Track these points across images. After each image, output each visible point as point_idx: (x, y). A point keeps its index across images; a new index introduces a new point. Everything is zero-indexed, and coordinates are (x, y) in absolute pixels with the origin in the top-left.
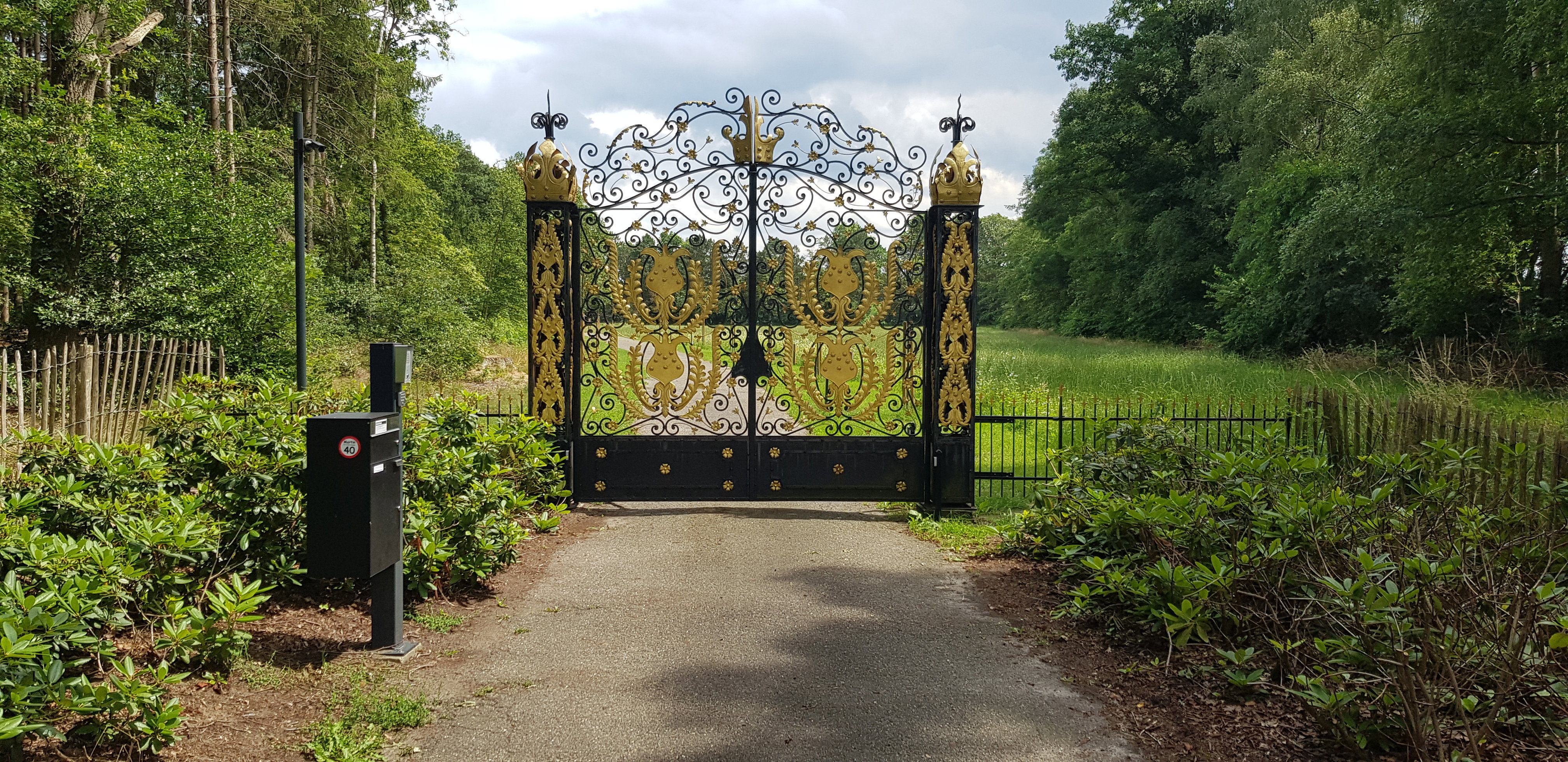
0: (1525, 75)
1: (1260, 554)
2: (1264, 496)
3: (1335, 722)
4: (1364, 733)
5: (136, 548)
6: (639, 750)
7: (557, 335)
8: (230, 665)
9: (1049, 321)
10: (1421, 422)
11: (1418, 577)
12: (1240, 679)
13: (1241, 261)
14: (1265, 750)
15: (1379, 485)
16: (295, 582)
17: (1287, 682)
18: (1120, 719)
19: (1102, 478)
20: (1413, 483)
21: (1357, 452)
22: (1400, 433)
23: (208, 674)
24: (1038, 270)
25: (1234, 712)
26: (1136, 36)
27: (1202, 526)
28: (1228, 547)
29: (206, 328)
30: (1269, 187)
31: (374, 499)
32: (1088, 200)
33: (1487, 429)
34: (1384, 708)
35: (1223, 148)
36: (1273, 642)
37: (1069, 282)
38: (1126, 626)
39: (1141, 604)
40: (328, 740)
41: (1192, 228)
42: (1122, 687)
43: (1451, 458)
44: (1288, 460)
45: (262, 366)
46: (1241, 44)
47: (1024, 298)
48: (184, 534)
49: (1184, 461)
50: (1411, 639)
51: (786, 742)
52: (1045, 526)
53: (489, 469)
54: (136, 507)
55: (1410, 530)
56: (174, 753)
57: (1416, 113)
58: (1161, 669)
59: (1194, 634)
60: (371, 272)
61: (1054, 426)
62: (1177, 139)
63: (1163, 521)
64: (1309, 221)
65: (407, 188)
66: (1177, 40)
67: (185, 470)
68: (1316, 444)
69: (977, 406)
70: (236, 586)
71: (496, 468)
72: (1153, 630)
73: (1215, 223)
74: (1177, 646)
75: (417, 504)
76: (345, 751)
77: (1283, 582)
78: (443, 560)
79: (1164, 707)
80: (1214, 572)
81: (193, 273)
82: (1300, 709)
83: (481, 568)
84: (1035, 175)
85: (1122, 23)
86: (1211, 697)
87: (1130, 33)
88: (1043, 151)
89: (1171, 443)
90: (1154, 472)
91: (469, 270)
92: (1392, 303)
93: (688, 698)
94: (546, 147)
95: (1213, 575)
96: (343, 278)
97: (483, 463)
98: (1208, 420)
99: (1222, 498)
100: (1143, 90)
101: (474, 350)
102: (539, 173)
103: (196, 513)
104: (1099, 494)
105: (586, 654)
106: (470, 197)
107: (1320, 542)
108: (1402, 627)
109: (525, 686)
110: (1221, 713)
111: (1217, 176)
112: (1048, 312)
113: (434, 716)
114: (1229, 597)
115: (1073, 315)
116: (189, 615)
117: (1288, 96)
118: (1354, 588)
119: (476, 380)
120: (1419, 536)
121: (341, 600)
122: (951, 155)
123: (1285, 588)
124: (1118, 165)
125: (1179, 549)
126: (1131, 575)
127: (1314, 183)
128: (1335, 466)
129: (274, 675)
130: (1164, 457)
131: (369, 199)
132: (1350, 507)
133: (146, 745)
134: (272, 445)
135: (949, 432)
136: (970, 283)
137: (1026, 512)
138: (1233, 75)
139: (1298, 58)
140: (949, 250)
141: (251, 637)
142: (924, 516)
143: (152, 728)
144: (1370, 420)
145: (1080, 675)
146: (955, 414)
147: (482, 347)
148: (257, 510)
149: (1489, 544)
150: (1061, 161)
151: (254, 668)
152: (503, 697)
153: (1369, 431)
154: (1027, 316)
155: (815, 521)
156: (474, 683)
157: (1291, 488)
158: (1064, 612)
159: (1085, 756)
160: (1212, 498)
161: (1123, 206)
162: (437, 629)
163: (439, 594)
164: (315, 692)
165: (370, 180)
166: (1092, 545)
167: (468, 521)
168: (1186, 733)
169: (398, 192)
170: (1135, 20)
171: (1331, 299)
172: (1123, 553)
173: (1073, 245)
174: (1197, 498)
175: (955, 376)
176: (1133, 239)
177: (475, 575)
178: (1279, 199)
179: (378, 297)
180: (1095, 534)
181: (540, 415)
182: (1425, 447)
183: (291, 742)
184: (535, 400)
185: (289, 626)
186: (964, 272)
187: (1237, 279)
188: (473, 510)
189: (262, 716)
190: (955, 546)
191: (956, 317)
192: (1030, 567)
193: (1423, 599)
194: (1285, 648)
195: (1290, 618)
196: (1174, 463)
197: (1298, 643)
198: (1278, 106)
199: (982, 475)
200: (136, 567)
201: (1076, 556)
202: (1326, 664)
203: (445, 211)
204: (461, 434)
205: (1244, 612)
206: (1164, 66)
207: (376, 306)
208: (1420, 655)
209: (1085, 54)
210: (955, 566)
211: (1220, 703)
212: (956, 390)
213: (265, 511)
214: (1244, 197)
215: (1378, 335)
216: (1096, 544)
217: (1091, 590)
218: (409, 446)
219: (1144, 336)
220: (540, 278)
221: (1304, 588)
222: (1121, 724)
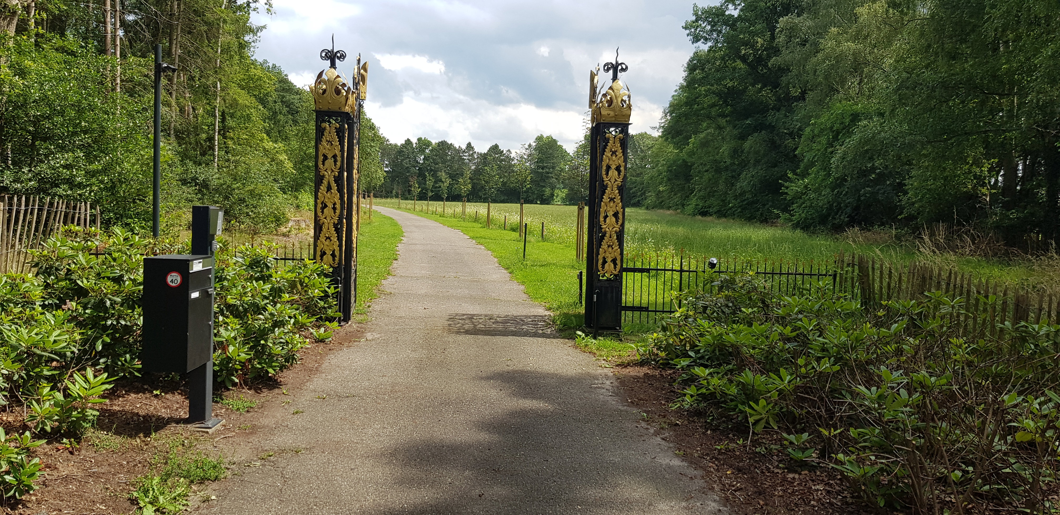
0: (996, 49)
1: (813, 368)
2: (817, 327)
3: (863, 488)
4: (883, 495)
5: (14, 348)
6: (374, 500)
7: (335, 204)
8: (82, 434)
9: (677, 205)
10: (924, 278)
11: (923, 387)
12: (799, 455)
13: (805, 168)
14: (814, 506)
15: (895, 322)
16: (136, 374)
17: (830, 458)
18: (715, 482)
19: (708, 312)
20: (918, 320)
21: (881, 299)
22: (910, 286)
23: (65, 440)
24: (671, 171)
25: (794, 478)
26: (739, 16)
27: (775, 347)
28: (791, 361)
29: (90, 193)
30: (825, 119)
31: (190, 317)
32: (705, 125)
33: (969, 285)
34: (897, 478)
35: (795, 92)
36: (821, 429)
37: (692, 179)
38: (721, 415)
39: (732, 400)
40: (148, 490)
41: (773, 145)
42: (717, 459)
43: (944, 304)
44: (834, 303)
45: (129, 221)
46: (809, 23)
47: (661, 189)
48: (52, 339)
49: (763, 302)
50: (916, 430)
51: (480, 496)
52: (668, 345)
53: (280, 297)
54: (19, 318)
55: (916, 353)
56: (34, 498)
57: (924, 72)
58: (744, 447)
59: (768, 422)
60: (214, 158)
61: (676, 276)
62: (764, 86)
63: (747, 343)
64: (852, 142)
65: (241, 101)
66: (767, 19)
67: (57, 293)
68: (853, 292)
69: (625, 261)
70: (88, 377)
71: (286, 296)
72: (739, 419)
73: (789, 142)
74: (756, 431)
75: (228, 320)
76: (161, 498)
77: (829, 387)
78: (243, 361)
79: (745, 474)
80: (782, 380)
81: (82, 154)
82: (839, 477)
83: (271, 367)
84: (670, 106)
85: (730, 6)
86: (777, 467)
87: (736, 13)
88: (676, 91)
89: (755, 288)
90: (743, 309)
91: (283, 159)
92: (905, 198)
93: (413, 463)
94: (330, 74)
95: (781, 382)
96: (195, 163)
97: (276, 293)
98: (781, 274)
99: (789, 328)
100: (743, 52)
101: (283, 214)
102: (324, 91)
103: (63, 323)
104: (705, 323)
105: (342, 429)
106: (285, 110)
107: (855, 361)
108: (912, 422)
109: (297, 452)
110: (784, 479)
111: (791, 110)
112: (676, 199)
113: (229, 473)
114: (792, 398)
115: (693, 202)
116: (54, 398)
117: (839, 58)
118: (878, 394)
119: (284, 235)
120: (923, 358)
121: (170, 388)
122: (611, 88)
123: (831, 391)
124: (725, 101)
125: (759, 363)
126: (725, 380)
127: (855, 117)
128: (866, 307)
129: (115, 441)
130: (750, 299)
131: (214, 108)
132: (876, 337)
133: (12, 492)
134: (122, 276)
135: (605, 278)
136: (622, 176)
137: (655, 335)
138: (803, 43)
139: (847, 33)
140: (608, 153)
141: (98, 413)
142: (587, 336)
143: (17, 480)
144: (890, 277)
145: (688, 450)
146: (609, 266)
147: (290, 213)
148: (109, 322)
149: (970, 364)
150: (687, 98)
151: (100, 436)
152: (280, 460)
153: (889, 285)
154: (663, 201)
155: (511, 337)
156: (260, 449)
157: (836, 323)
158: (679, 405)
159: (689, 509)
160: (781, 327)
161: (728, 129)
162: (238, 409)
163: (241, 384)
164: (143, 454)
165: (215, 95)
166: (700, 358)
167: (263, 333)
168: (760, 493)
169: (234, 104)
170: (739, 5)
171: (864, 195)
172: (720, 365)
173: (694, 154)
174: (771, 328)
175: (610, 239)
176: (734, 151)
177: (268, 372)
178: (832, 128)
179: (217, 176)
180: (701, 351)
181: (322, 260)
182: (927, 296)
183: (122, 491)
184: (318, 249)
185: (130, 406)
186: (618, 169)
187: (803, 180)
188: (267, 326)
189: (103, 471)
190: (607, 357)
191: (612, 199)
192: (657, 373)
193: (925, 402)
194: (830, 434)
195: (833, 413)
196: (757, 303)
197: (839, 431)
198: (832, 65)
199: (627, 308)
200: (13, 362)
201: (688, 366)
202: (858, 447)
203: (268, 118)
204: (261, 272)
205: (802, 408)
206: (757, 36)
207: (216, 182)
208: (923, 441)
209: (705, 27)
210: (606, 370)
211: (784, 472)
212: (610, 249)
213: (115, 323)
214: (809, 125)
215: (895, 220)
216: (702, 358)
217: (698, 390)
218: (221, 279)
219: (740, 217)
220: (323, 164)
221: (844, 392)
222: (715, 486)
